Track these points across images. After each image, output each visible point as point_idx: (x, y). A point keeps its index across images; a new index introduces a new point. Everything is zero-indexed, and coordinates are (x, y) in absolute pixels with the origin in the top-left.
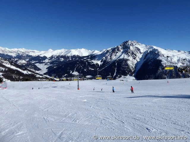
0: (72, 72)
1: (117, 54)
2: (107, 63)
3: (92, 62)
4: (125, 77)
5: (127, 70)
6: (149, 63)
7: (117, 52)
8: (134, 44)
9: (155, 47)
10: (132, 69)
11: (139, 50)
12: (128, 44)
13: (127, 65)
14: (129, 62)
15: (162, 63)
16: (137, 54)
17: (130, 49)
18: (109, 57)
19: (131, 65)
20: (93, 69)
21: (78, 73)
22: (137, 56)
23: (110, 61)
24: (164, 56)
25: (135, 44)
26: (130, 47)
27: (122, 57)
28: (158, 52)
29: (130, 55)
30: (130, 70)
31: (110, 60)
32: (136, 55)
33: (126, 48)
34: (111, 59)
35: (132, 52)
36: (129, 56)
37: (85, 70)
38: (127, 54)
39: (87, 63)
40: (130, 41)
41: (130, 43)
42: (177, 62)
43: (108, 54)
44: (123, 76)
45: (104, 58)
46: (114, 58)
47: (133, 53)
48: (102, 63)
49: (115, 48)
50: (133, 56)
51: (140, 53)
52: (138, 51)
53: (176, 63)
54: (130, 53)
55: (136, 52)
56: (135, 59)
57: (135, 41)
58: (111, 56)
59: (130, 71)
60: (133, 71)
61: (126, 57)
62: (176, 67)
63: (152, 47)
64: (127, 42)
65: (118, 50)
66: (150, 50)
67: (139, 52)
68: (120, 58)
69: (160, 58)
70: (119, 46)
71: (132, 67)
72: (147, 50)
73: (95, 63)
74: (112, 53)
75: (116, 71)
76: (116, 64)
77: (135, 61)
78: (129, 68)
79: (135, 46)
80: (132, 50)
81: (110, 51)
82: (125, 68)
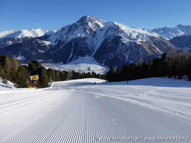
0: (16, 57)
1: (74, 32)
2: (62, 43)
3: (43, 43)
4: (83, 58)
5: (85, 50)
6: (109, 41)
7: (74, 30)
8: (93, 20)
9: (116, 23)
11: (99, 26)
12: (87, 20)
13: (85, 44)
14: (87, 41)
15: (121, 40)
17: (88, 25)
18: (64, 36)
19: (89, 44)
20: (43, 52)
21: (24, 58)
22: (97, 34)
23: (66, 41)
24: (124, 32)
25: (95, 20)
26: (88, 24)
27: (79, 35)
28: (119, 28)
29: (88, 32)
30: (89, 50)
33: (84, 25)
34: (67, 38)
35: (91, 29)
37: (34, 53)
38: (86, 31)
39: (36, 45)
40: (88, 16)
41: (88, 18)
43: (64, 32)
44: (80, 57)
45: (59, 37)
46: (71, 37)
47: (92, 31)
48: (56, 43)
49: (72, 25)
50: (92, 34)
51: (100, 30)
52: (98, 28)
53: (136, 39)
54: (88, 30)
55: (95, 29)
56: (94, 37)
58: (66, 35)
60: (91, 51)
62: (135, 44)
63: (114, 23)
64: (85, 17)
68: (77, 36)
69: (120, 35)
71: (91, 47)
73: (46, 44)
74: (68, 31)
75: (72, 52)
76: (73, 44)
77: (95, 39)
78: (87, 47)
79: (94, 22)
80: (91, 27)
81: (66, 29)
82: (83, 48)
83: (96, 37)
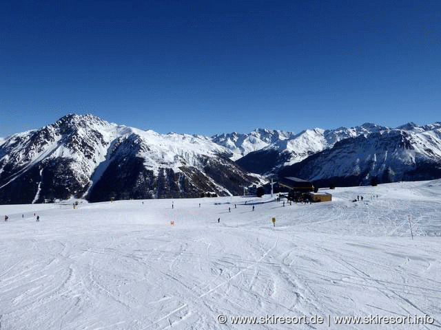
1: (45, 147)
2: (15, 171)
5: (68, 186)
7: (45, 143)
8: (88, 123)
9: (135, 131)
10: (81, 181)
11: (100, 136)
12: (73, 123)
13: (70, 172)
14: (73, 166)
15: (144, 164)
16: (96, 146)
17: (77, 135)
18: (21, 156)
19: (79, 171)
22: (96, 151)
23: (24, 166)
24: (149, 150)
25: (91, 124)
26: (76, 131)
27: (56, 155)
28: (140, 141)
29: (77, 148)
30: (78, 184)
31: (24, 163)
32: (92, 149)
33: (68, 133)
34: (28, 160)
35: (83, 142)
36: (75, 150)
38: (71, 145)
40: (77, 116)
41: (77, 119)
42: (172, 160)
43: (20, 146)
44: (57, 200)
45: (7, 157)
46: (36, 156)
47: (84, 145)
48: (1, 171)
49: (39, 132)
50: (85, 151)
51: (103, 143)
52: (97, 140)
53: (171, 163)
54: (78, 143)
55: (92, 141)
56: (89, 157)
57: (92, 116)
58: (26, 153)
59: (77, 186)
60: (83, 186)
61: (67, 153)
62: (170, 172)
63: (130, 131)
64: (71, 117)
65: (47, 136)
66: (124, 136)
67: (99, 142)
68: (52, 156)
69: (142, 154)
70: (49, 127)
71: (82, 178)
72: (119, 136)
74: (31, 144)
75: (40, 189)
76: (41, 171)
77: (91, 161)
78: (73, 179)
79: (91, 127)
80: (82, 137)
81: (26, 140)
82: (64, 180)
83: (93, 157)
